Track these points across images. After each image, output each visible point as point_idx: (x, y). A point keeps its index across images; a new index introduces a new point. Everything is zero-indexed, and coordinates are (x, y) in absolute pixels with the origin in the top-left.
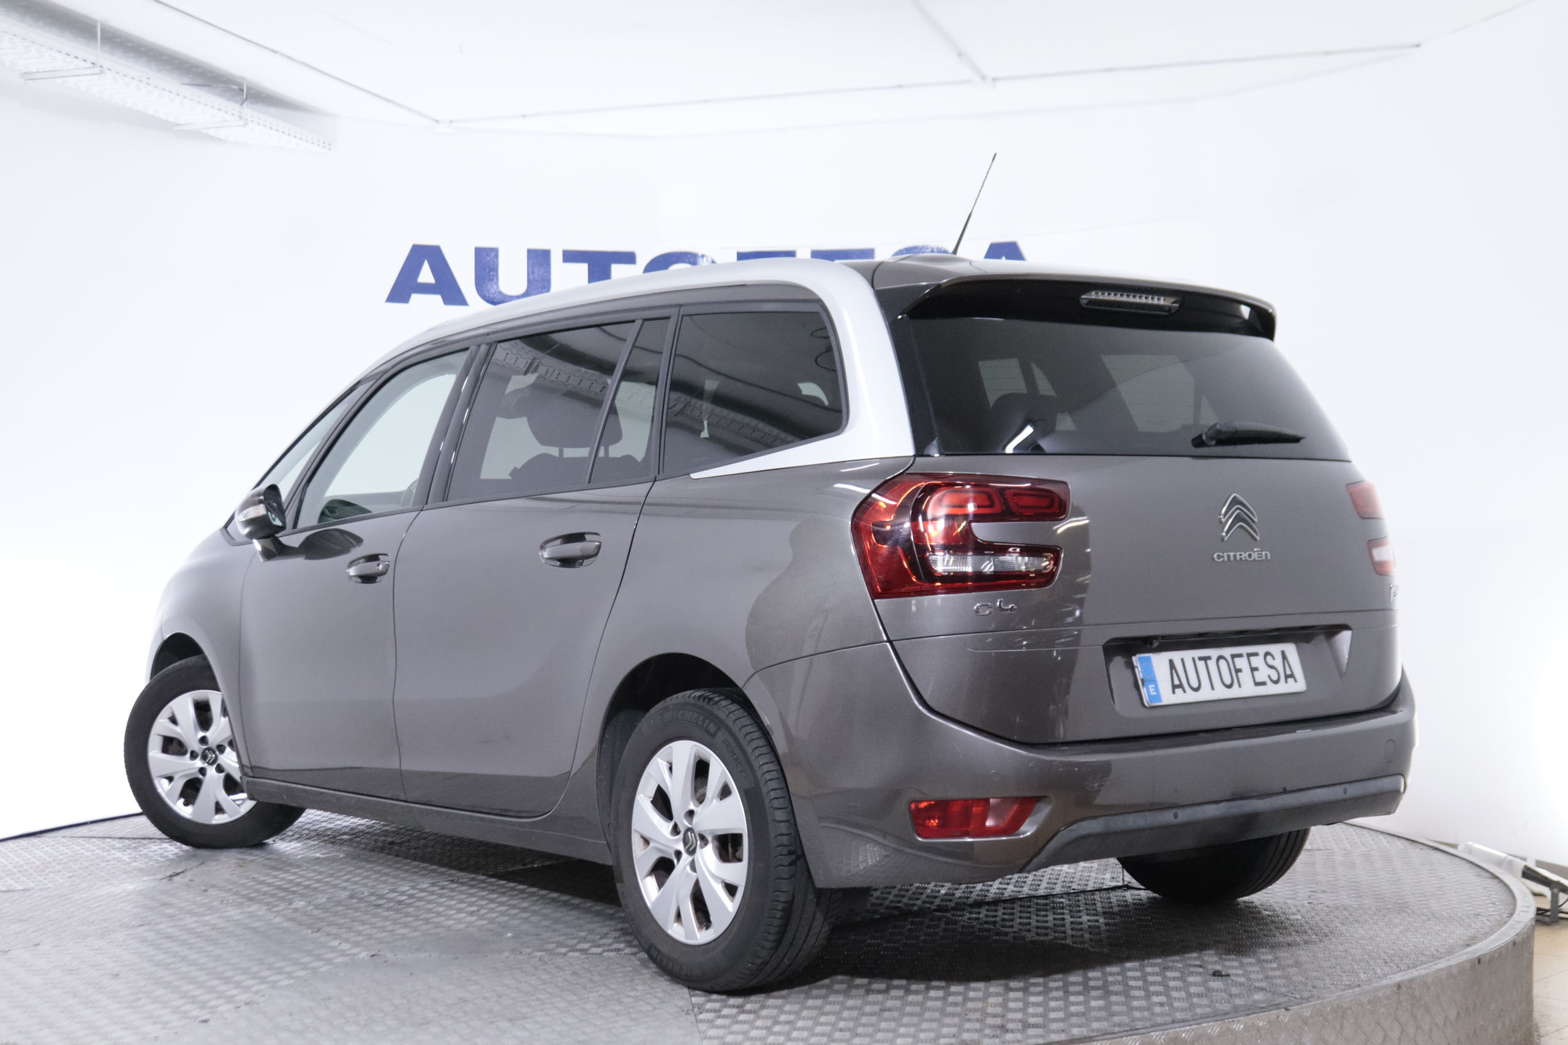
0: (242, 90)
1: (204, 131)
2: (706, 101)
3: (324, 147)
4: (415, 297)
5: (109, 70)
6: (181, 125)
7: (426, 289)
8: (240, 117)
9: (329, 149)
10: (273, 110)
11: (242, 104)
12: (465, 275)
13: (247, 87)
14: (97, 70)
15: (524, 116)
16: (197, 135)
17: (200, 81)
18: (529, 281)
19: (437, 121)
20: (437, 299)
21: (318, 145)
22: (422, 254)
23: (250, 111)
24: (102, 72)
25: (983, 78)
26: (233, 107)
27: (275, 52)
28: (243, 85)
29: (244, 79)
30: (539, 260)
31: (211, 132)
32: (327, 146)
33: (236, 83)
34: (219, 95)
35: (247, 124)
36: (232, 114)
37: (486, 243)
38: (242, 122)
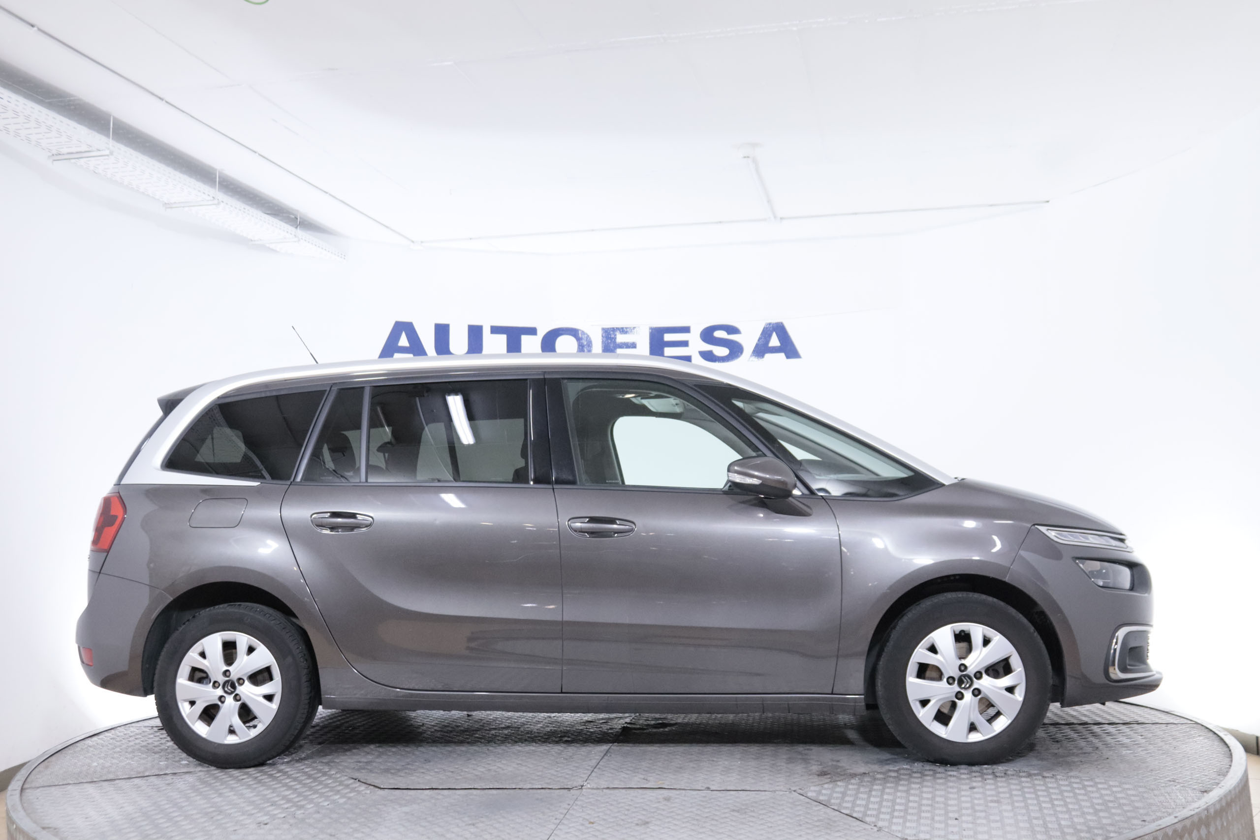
1: (268, 245)
3: (341, 257)
5: (222, 203)
6: (255, 241)
8: (295, 236)
9: (345, 259)
11: (296, 228)
12: (428, 340)
13: (299, 217)
14: (215, 202)
15: (471, 239)
16: (263, 248)
17: (269, 212)
21: (338, 256)
23: (300, 232)
24: (217, 204)
25: (775, 217)
26: (290, 229)
28: (297, 215)
29: (297, 211)
31: (271, 246)
32: (343, 256)
33: (293, 214)
34: (281, 220)
35: (299, 240)
36: (291, 234)
37: (442, 321)
38: (296, 239)
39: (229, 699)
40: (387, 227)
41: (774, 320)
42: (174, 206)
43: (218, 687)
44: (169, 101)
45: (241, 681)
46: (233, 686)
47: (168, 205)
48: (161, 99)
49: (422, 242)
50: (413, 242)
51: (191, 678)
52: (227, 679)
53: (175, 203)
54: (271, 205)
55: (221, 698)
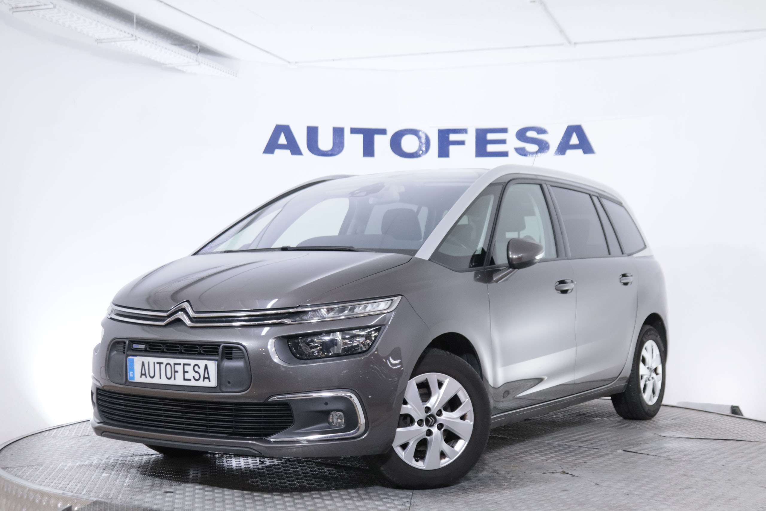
0: (198, 47)
3: (234, 75)
4: (277, 151)
5: (139, 38)
6: (166, 64)
7: (282, 147)
8: (197, 61)
9: (236, 76)
10: (209, 56)
11: (198, 53)
13: (200, 46)
14: (134, 38)
15: (333, 60)
16: (173, 69)
17: (177, 43)
18: (334, 143)
20: (288, 152)
21: (231, 74)
22: (280, 129)
23: (201, 58)
24: (136, 39)
25: (570, 43)
26: (192, 55)
27: (218, 29)
28: (198, 45)
29: (199, 42)
30: (338, 132)
31: (180, 68)
33: (194, 44)
34: (185, 49)
35: (199, 64)
36: (193, 59)
37: (312, 124)
38: (198, 63)
40: (268, 52)
41: (574, 122)
42: (103, 41)
47: (99, 41)
49: (296, 63)
50: (289, 62)
53: (104, 39)
54: (178, 38)
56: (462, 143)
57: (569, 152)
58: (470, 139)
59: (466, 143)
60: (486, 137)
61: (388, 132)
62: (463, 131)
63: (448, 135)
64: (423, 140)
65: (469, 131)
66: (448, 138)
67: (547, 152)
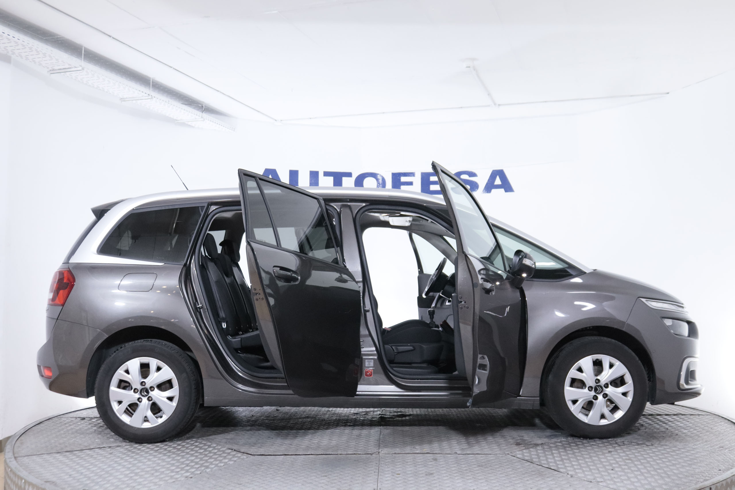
0: (203, 107)
1: (186, 123)
2: (384, 113)
6: (178, 120)
8: (202, 117)
9: (234, 131)
10: (212, 115)
11: (203, 112)
13: (205, 106)
14: (150, 97)
15: (310, 118)
16: (183, 124)
17: (186, 103)
18: (310, 182)
19: (276, 120)
22: (269, 172)
23: (205, 115)
24: (152, 98)
25: (495, 104)
26: (199, 113)
27: (218, 91)
28: (203, 105)
29: (203, 102)
30: (314, 176)
31: (189, 123)
32: (231, 129)
33: (201, 104)
34: (194, 108)
35: (204, 120)
36: (199, 116)
37: (294, 168)
38: (202, 119)
39: (145, 400)
40: (259, 112)
41: (498, 168)
42: (126, 100)
43: (137, 392)
44: (114, 37)
45: (153, 389)
46: (148, 392)
47: (122, 100)
48: (110, 36)
49: (281, 120)
51: (119, 387)
52: (144, 387)
53: (127, 98)
54: (187, 99)
55: (139, 399)
56: (411, 184)
57: (494, 191)
58: (417, 181)
59: (414, 184)
60: (429, 179)
61: (353, 175)
62: (412, 174)
63: (400, 177)
64: (380, 181)
65: (416, 175)
66: (400, 180)
67: (476, 191)
